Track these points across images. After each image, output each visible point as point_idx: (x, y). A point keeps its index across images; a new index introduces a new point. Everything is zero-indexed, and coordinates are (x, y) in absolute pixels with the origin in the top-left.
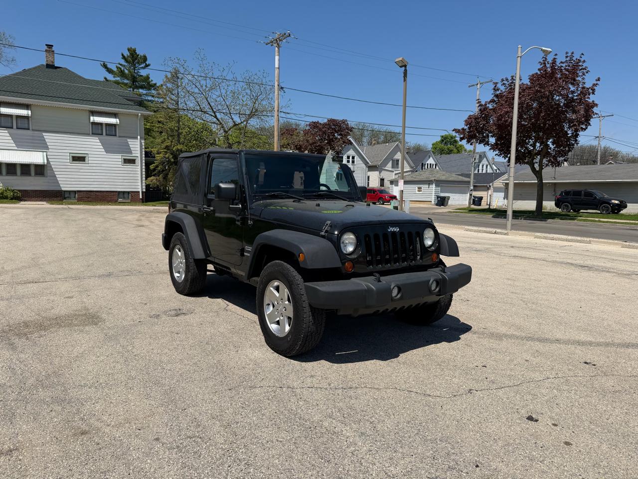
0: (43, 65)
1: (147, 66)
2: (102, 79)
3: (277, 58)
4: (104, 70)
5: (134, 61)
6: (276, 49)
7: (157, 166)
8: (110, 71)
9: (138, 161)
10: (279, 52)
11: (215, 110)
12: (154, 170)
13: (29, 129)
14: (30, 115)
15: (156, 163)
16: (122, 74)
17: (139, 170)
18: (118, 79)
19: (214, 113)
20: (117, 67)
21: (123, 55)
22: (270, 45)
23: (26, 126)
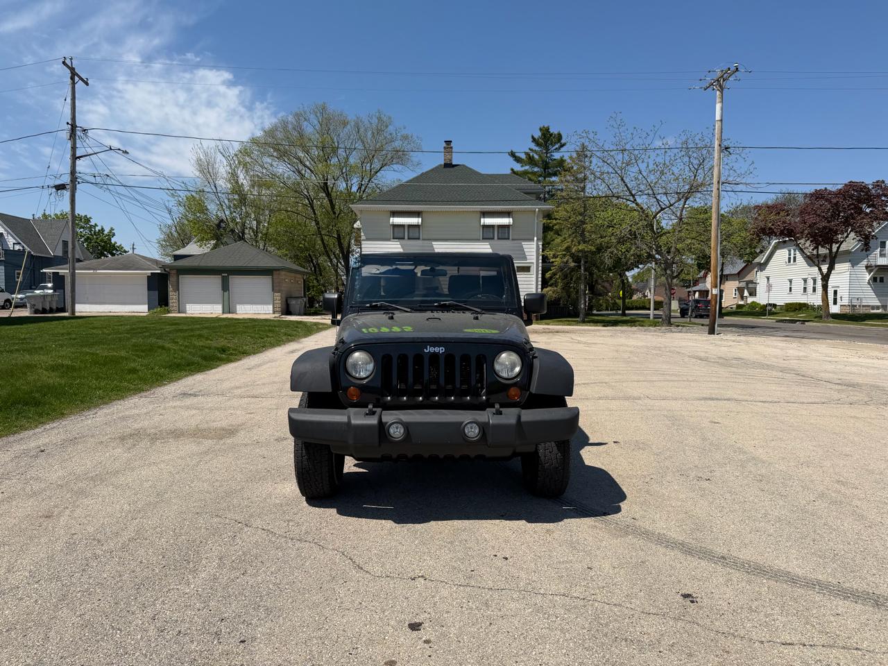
0: (441, 165)
1: (562, 146)
2: (509, 172)
3: (718, 106)
4: (511, 159)
5: (546, 142)
6: (718, 93)
7: (555, 274)
8: (518, 160)
9: (534, 269)
10: (722, 98)
11: (633, 192)
12: (551, 278)
13: (419, 239)
14: (420, 224)
15: (554, 269)
16: (531, 160)
17: (534, 279)
18: (527, 168)
19: (633, 196)
20: (527, 154)
21: (533, 137)
22: (710, 89)
23: (417, 236)
